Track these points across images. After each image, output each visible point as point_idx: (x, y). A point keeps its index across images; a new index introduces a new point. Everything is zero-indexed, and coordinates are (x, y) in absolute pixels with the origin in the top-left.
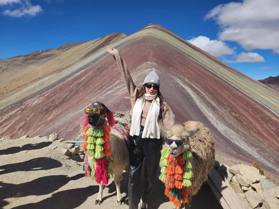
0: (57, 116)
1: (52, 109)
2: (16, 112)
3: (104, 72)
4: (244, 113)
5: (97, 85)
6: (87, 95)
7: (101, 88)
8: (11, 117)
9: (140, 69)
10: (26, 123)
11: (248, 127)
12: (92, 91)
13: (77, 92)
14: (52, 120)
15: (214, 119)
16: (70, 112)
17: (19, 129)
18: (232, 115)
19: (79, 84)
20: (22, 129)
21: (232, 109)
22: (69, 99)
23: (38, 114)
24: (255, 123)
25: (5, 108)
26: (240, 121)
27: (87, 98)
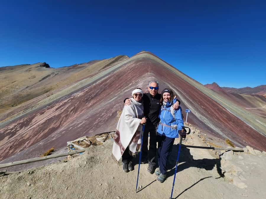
0: (94, 104)
1: (90, 99)
2: (68, 101)
3: (121, 78)
4: (208, 106)
5: (117, 85)
6: (112, 92)
7: (120, 88)
8: (65, 104)
9: (144, 77)
10: (75, 108)
11: (212, 115)
12: (115, 89)
13: (105, 90)
14: (91, 106)
15: (193, 110)
16: (102, 102)
17: (71, 111)
18: (201, 107)
19: (106, 85)
20: (72, 111)
21: (201, 104)
22: (100, 94)
23: (82, 102)
24: (215, 113)
25: (61, 98)
26: (206, 111)
27: (111, 94)
